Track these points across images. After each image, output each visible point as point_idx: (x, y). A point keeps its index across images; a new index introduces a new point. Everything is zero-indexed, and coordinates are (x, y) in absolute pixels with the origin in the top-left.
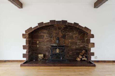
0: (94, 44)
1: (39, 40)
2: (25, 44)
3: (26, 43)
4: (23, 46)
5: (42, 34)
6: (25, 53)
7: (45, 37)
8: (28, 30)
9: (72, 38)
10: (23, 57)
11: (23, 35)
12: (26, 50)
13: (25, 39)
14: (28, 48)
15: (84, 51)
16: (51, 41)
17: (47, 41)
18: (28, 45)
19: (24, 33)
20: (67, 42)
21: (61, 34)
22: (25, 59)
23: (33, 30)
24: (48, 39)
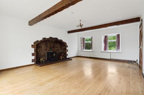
0: (68, 50)
1: (39, 49)
2: (33, 52)
3: (35, 52)
4: (32, 54)
5: (41, 45)
6: (34, 59)
7: (43, 47)
8: (35, 42)
9: (57, 47)
10: (32, 62)
11: (32, 45)
12: (34, 57)
13: (34, 49)
14: (36, 55)
15: (63, 54)
16: (47, 49)
17: (44, 50)
18: (36, 53)
19: (33, 44)
20: (55, 50)
21: (52, 45)
22: (33, 63)
23: (39, 42)
24: (45, 49)
